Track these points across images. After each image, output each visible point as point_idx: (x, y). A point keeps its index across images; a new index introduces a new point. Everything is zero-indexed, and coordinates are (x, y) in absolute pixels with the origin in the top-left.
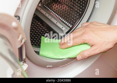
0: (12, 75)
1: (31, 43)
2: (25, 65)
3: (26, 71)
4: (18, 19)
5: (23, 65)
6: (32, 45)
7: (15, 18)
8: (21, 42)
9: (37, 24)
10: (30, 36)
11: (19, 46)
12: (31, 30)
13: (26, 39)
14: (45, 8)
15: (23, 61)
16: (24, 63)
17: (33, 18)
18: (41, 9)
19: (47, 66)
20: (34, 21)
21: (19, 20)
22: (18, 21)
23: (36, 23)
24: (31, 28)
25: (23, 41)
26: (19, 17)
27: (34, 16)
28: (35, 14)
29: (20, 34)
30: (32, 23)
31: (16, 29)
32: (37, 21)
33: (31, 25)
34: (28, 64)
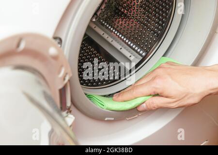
0: (49, 133)
1: (80, 81)
2: (69, 117)
3: (72, 127)
4: (59, 43)
5: (67, 116)
6: (82, 84)
7: (54, 41)
8: (64, 79)
9: (90, 50)
10: (79, 69)
11: (61, 86)
12: (79, 60)
13: (71, 75)
14: (103, 25)
15: (66, 111)
16: (69, 113)
17: (83, 41)
18: (95, 26)
19: (106, 119)
20: (85, 46)
21: (61, 44)
22: (60, 46)
23: (87, 49)
24: (79, 56)
25: (67, 78)
26: (60, 40)
27: (85, 38)
28: (85, 35)
29: (62, 66)
30: (82, 48)
31: (55, 58)
32: (89, 45)
33: (80, 52)
34: (74, 116)
